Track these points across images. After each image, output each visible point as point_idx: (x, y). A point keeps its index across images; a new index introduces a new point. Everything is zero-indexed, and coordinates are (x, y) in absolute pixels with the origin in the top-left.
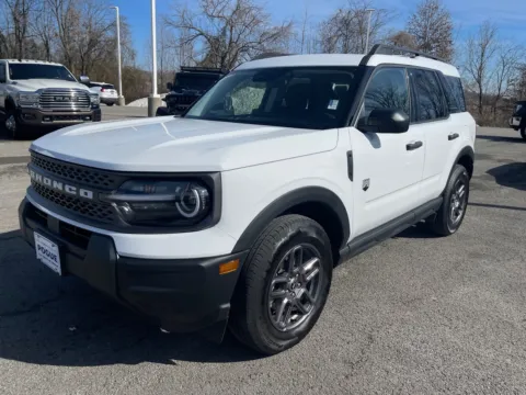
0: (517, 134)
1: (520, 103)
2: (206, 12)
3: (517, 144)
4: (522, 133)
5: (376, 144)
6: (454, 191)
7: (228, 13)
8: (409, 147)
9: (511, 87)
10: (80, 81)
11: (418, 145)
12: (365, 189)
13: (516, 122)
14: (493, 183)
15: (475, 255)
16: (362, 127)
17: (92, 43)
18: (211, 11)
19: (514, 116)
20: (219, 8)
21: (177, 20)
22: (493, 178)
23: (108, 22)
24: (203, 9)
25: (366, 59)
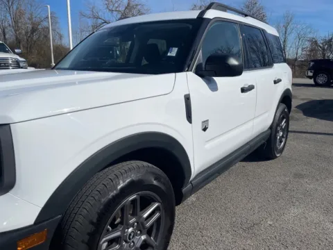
0: (311, 81)
1: (312, 61)
2: (107, 7)
3: (311, 88)
4: (315, 81)
5: (214, 87)
6: (278, 125)
7: (122, 9)
8: (243, 90)
9: (304, 52)
10: (15, 53)
11: (251, 88)
12: (205, 129)
13: (310, 74)
14: (301, 115)
15: (298, 176)
16: (199, 72)
17: (34, 30)
18: (111, 7)
19: (309, 69)
20: (116, 5)
21: (88, 13)
22: (300, 111)
23: (44, 16)
24: (106, 6)
25: (203, 13)
